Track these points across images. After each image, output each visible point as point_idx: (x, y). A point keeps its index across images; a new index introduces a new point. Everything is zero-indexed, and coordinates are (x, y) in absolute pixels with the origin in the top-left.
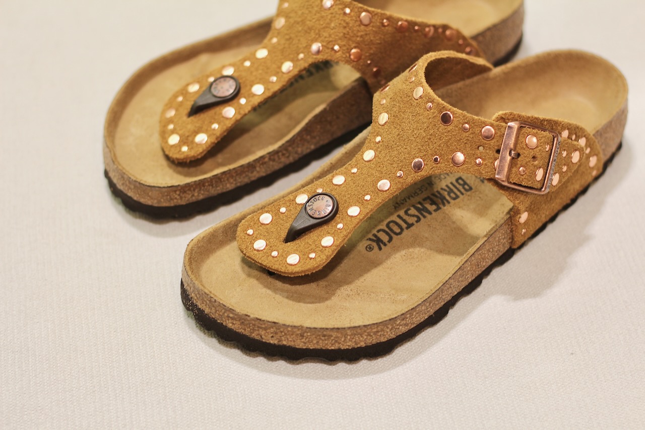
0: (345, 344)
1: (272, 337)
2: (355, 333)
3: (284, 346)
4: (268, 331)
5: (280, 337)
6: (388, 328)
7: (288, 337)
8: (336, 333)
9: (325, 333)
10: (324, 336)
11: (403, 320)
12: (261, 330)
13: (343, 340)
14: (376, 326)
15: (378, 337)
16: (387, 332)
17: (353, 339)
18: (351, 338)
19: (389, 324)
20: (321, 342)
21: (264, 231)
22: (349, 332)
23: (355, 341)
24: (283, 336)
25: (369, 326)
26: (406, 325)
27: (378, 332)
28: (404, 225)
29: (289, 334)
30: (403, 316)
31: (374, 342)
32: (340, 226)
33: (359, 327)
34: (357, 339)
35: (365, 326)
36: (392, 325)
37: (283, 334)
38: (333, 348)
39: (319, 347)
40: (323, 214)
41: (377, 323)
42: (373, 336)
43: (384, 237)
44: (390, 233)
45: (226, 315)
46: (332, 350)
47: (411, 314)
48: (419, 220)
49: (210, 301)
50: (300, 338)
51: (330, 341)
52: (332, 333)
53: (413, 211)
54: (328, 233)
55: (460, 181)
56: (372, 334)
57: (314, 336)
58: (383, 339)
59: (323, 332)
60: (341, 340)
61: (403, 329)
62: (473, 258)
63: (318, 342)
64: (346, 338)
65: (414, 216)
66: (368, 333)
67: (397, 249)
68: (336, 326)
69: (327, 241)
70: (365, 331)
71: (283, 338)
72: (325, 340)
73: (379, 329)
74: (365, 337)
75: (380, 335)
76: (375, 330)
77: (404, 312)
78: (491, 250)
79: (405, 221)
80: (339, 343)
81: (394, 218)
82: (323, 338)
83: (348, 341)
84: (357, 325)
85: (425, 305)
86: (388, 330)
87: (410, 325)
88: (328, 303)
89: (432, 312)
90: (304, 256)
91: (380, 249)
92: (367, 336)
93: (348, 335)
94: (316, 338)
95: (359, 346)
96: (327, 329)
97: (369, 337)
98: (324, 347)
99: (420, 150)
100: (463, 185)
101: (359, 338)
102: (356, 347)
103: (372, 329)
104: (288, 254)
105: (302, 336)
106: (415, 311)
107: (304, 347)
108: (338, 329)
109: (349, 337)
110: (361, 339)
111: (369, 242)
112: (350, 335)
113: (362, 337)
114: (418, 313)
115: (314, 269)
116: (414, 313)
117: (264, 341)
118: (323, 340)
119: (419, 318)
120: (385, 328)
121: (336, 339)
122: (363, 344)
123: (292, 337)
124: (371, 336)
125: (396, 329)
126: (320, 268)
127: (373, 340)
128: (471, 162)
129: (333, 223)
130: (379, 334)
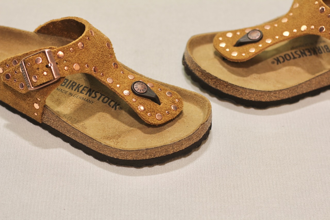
0: (245, 97)
1: (214, 84)
2: (251, 92)
3: (218, 90)
4: (213, 80)
5: (217, 85)
6: (266, 95)
7: (220, 85)
8: (242, 90)
9: (237, 88)
10: (236, 89)
11: (275, 94)
12: (209, 79)
13: (244, 94)
14: (261, 92)
15: (261, 98)
16: (266, 97)
17: (249, 95)
18: (248, 94)
19: (267, 93)
20: (234, 92)
21: (226, 40)
22: (248, 91)
23: (250, 97)
24: (218, 84)
25: (258, 91)
26: (276, 97)
27: (261, 95)
28: (292, 57)
29: (221, 84)
30: (275, 92)
31: (259, 100)
32: (260, 46)
33: (253, 90)
34: (251, 95)
35: (256, 90)
36: (269, 94)
37: (219, 83)
38: (239, 97)
39: (233, 95)
40: (254, 38)
41: (261, 91)
42: (259, 97)
43: (281, 60)
44: (285, 58)
45: (197, 69)
46: (239, 98)
47: (279, 93)
48: (300, 57)
49: (192, 61)
50: (226, 88)
51: (239, 93)
52: (239, 89)
53: (299, 53)
54: (254, 47)
55: (326, 47)
56: (258, 95)
57: (232, 88)
58: (263, 100)
59: (236, 88)
60: (243, 94)
61: (274, 99)
62: (317, 78)
63: (233, 92)
64: (246, 93)
65: (298, 54)
66: (256, 94)
67: (285, 66)
68: (243, 86)
69: (253, 51)
70: (255, 93)
71: (218, 86)
72: (237, 92)
73: (262, 94)
74: (255, 96)
75: (262, 98)
76: (260, 94)
77: (276, 90)
78: (328, 78)
79: (293, 56)
80: (242, 95)
81: (289, 52)
82: (236, 90)
83: (246, 95)
84: (252, 88)
85: (287, 91)
86: (266, 96)
87: (277, 98)
88: (245, 78)
89: (290, 96)
90: (240, 54)
91: (278, 64)
92: (256, 96)
93: (247, 92)
94: (233, 89)
95: (251, 99)
96: (238, 86)
97: (257, 97)
98: (235, 95)
99: (307, 22)
100: (326, 49)
101: (252, 96)
102: (250, 99)
103: (259, 93)
104: (233, 51)
105: (227, 86)
106: (282, 92)
107: (227, 93)
108: (243, 88)
109: (247, 94)
110: (253, 96)
111: (274, 60)
112: (248, 93)
113: (253, 95)
114: (282, 93)
115: (242, 60)
116: (281, 93)
117: (210, 85)
118: (235, 92)
119: (282, 96)
120: (265, 95)
121: (242, 93)
122: (253, 99)
123: (222, 86)
124: (258, 96)
125: (270, 97)
126: (245, 60)
127: (258, 99)
128: (327, 32)
129: (258, 43)
130: (262, 96)
